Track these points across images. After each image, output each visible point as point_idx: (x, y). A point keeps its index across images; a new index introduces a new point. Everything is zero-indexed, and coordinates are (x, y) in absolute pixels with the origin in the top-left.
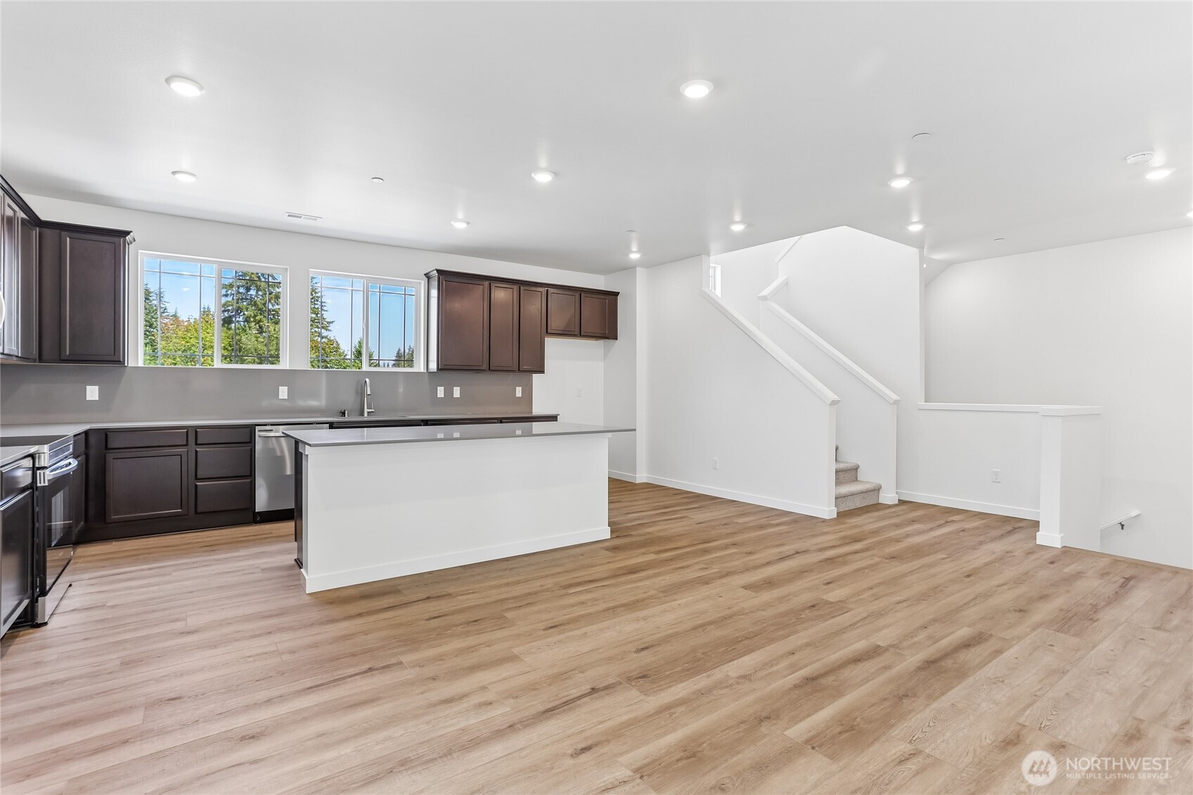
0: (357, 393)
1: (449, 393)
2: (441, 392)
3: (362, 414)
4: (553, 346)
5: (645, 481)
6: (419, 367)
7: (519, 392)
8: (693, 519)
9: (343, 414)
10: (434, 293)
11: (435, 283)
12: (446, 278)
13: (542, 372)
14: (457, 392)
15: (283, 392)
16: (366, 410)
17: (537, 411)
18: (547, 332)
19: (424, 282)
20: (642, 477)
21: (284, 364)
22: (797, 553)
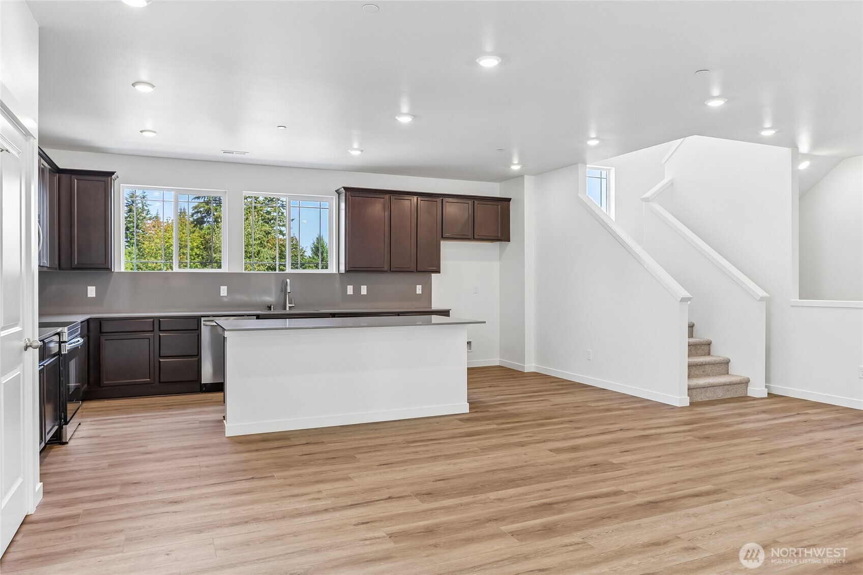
0: (282, 291)
1: (357, 290)
2: (350, 290)
3: (285, 309)
4: (448, 249)
5: (533, 370)
6: (332, 269)
7: (419, 289)
8: (552, 401)
9: (270, 308)
10: (343, 205)
11: (343, 197)
12: (351, 193)
13: (439, 272)
14: (364, 290)
15: (224, 291)
16: (288, 305)
17: (435, 306)
18: (442, 237)
19: (335, 197)
20: (530, 366)
21: (225, 269)
22: (621, 430)
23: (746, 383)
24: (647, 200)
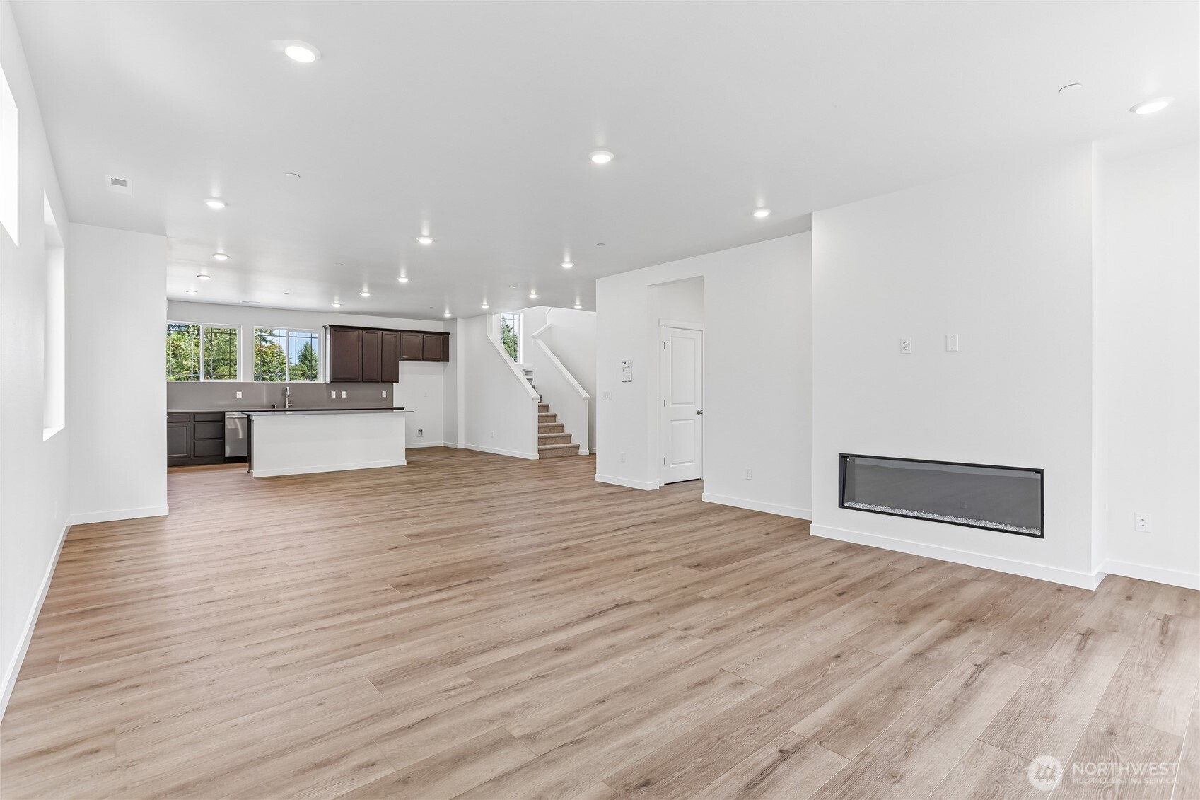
0: (282, 395)
1: (339, 395)
2: (333, 394)
3: (285, 407)
4: (405, 368)
5: (463, 447)
6: (320, 380)
7: (384, 394)
9: (274, 407)
10: (328, 336)
11: (328, 331)
12: (334, 329)
13: (398, 382)
14: (344, 394)
15: (239, 395)
16: (287, 405)
17: (395, 406)
18: (400, 358)
19: (323, 331)
20: (461, 444)
21: (240, 379)
23: (578, 447)
24: (534, 337)
